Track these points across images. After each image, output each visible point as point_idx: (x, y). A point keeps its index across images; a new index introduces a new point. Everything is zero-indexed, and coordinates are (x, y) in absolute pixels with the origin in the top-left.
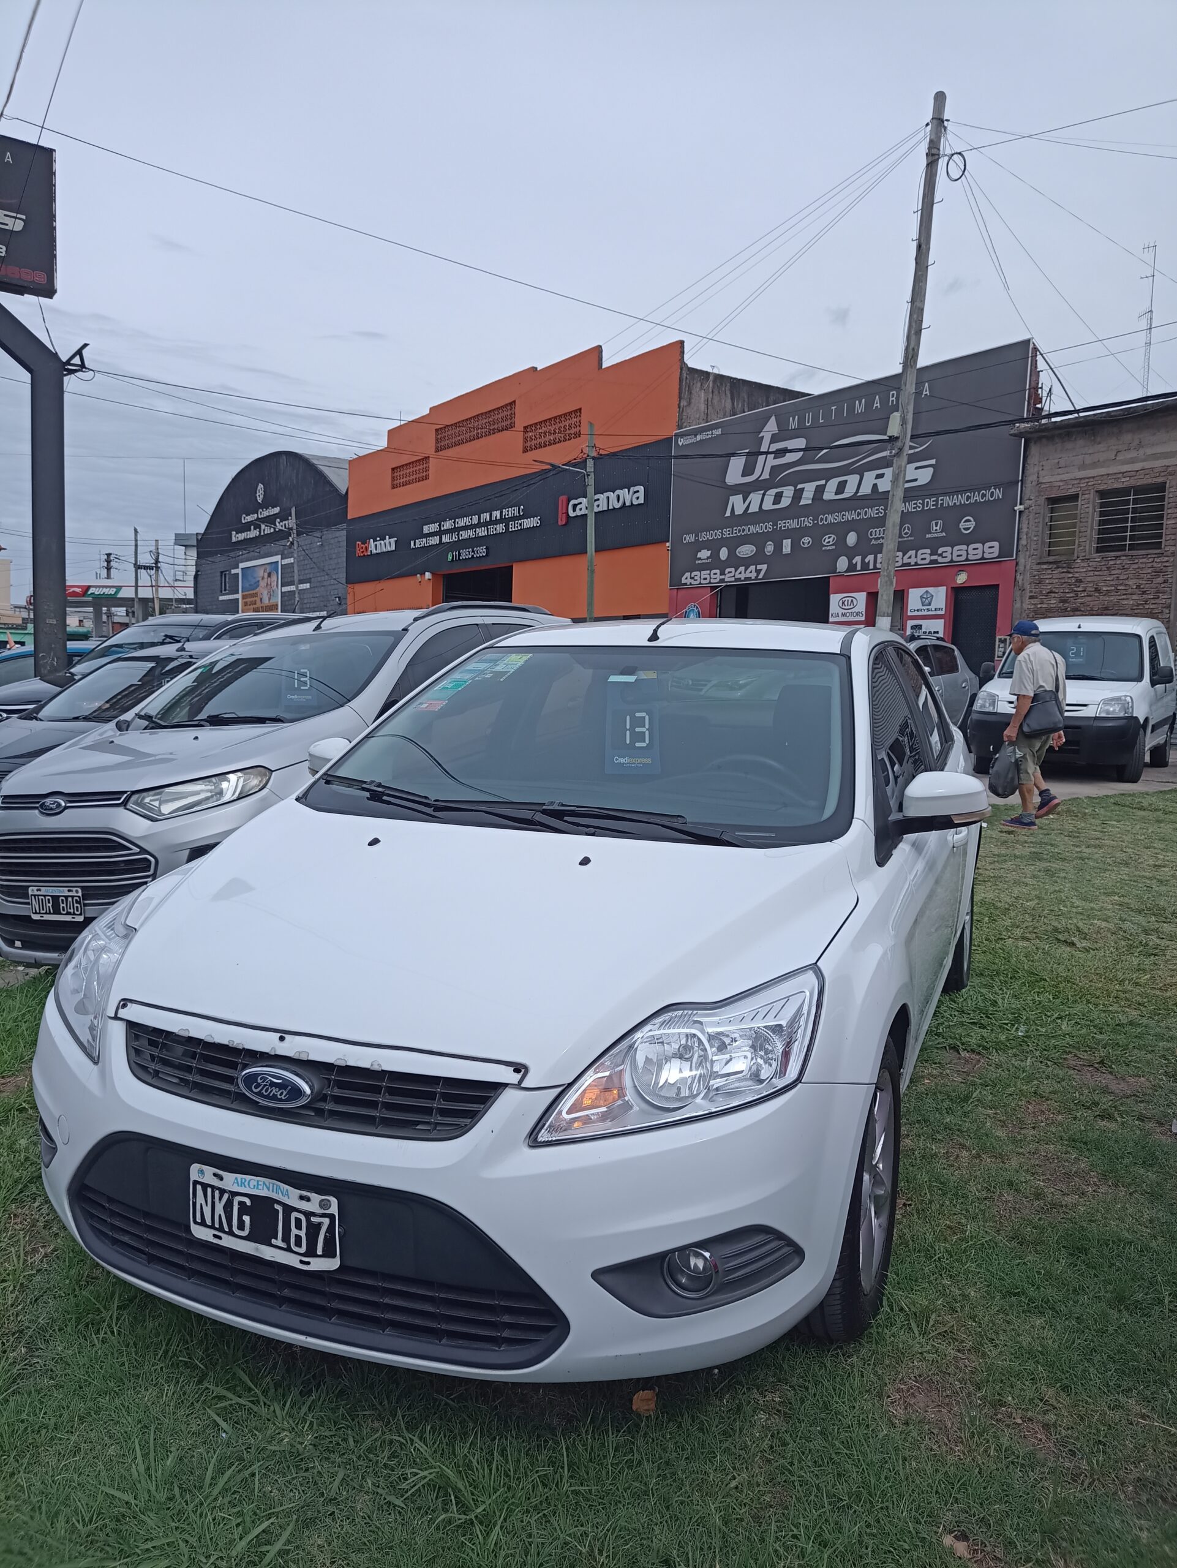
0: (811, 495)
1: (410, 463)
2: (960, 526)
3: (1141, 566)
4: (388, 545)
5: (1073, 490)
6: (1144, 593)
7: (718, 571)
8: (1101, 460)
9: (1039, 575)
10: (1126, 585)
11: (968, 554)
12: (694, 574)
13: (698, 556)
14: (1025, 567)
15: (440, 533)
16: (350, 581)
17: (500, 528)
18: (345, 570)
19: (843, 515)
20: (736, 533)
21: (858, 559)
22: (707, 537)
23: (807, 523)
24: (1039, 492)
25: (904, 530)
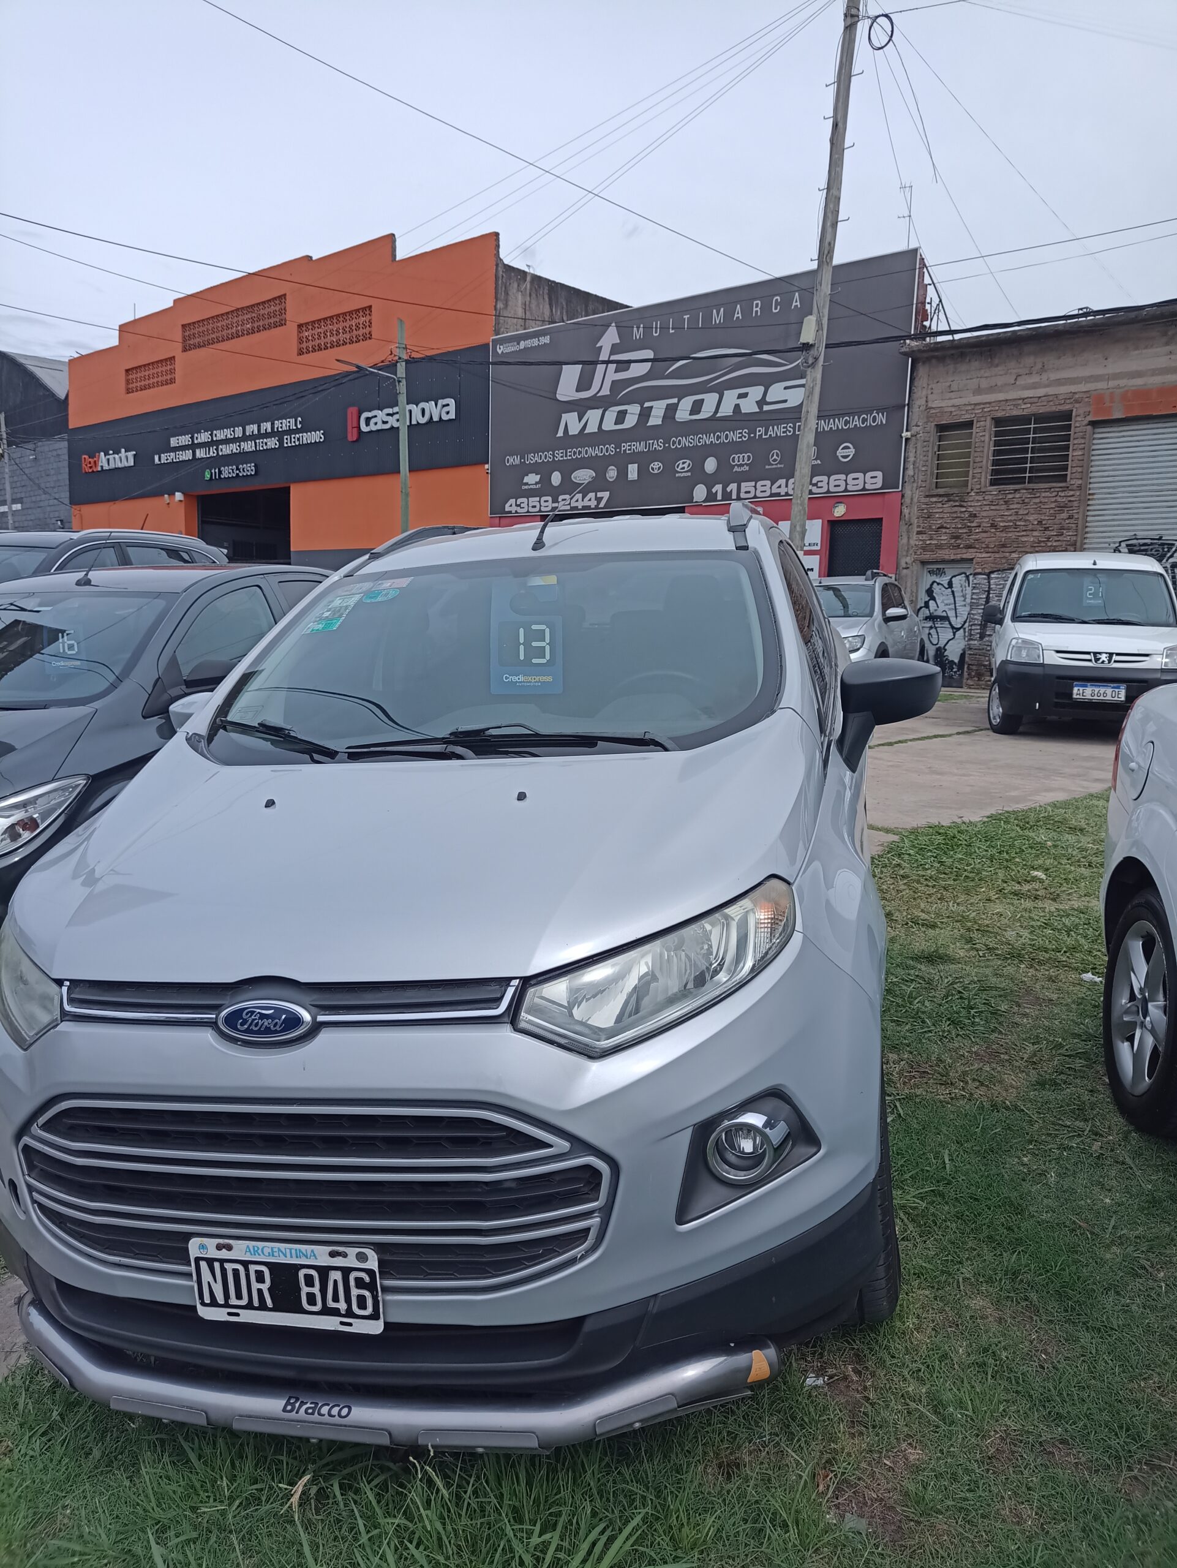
0: (662, 413)
1: (149, 364)
2: (838, 454)
3: (1043, 500)
4: (125, 459)
5: (967, 416)
6: (1046, 529)
7: (549, 499)
8: (999, 384)
9: (927, 509)
10: (1025, 521)
11: (847, 484)
12: (519, 501)
13: (524, 481)
14: (912, 499)
15: (193, 447)
16: (73, 502)
17: (272, 443)
18: (67, 488)
19: (700, 438)
20: (570, 456)
21: (718, 488)
22: (535, 459)
23: (657, 446)
24: (928, 418)
25: (772, 456)
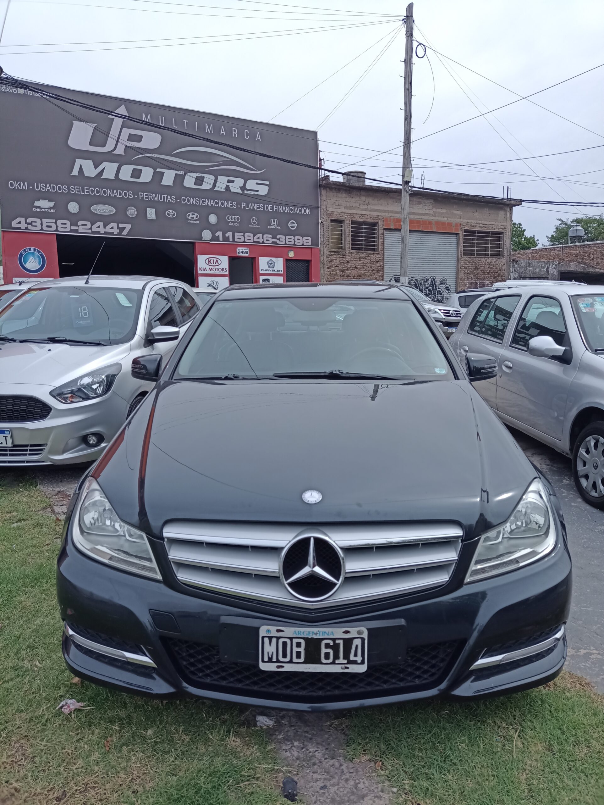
0: (172, 178)
2: (288, 225)
3: (371, 258)
5: (342, 218)
11: (294, 241)
12: (29, 220)
13: (35, 204)
14: (324, 253)
19: (203, 201)
20: (87, 192)
21: (219, 234)
22: (47, 189)
23: (170, 200)
24: (327, 215)
25: (253, 220)
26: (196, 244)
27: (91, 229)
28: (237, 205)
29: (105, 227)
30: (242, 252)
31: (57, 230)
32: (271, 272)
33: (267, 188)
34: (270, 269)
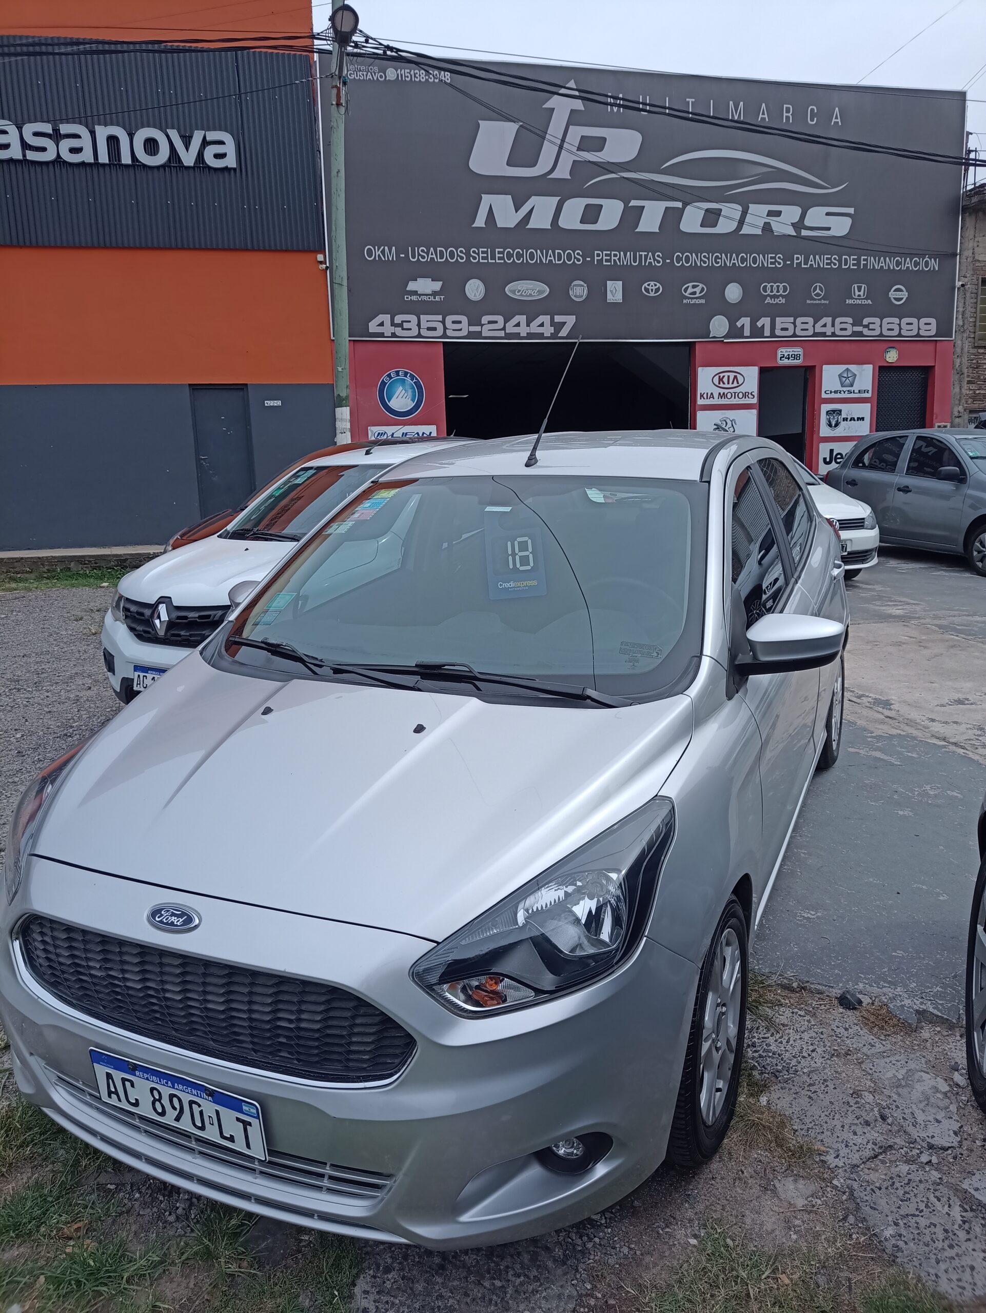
0: (658, 218)
2: (890, 295)
7: (463, 319)
9: (975, 359)
11: (900, 329)
12: (398, 319)
13: (408, 289)
14: (962, 349)
19: (716, 257)
21: (745, 322)
22: (430, 256)
23: (652, 261)
24: (974, 270)
25: (815, 289)
26: (697, 347)
27: (504, 329)
28: (784, 260)
29: (528, 325)
30: (787, 356)
31: (445, 335)
32: (847, 395)
33: (848, 221)
34: (845, 389)
